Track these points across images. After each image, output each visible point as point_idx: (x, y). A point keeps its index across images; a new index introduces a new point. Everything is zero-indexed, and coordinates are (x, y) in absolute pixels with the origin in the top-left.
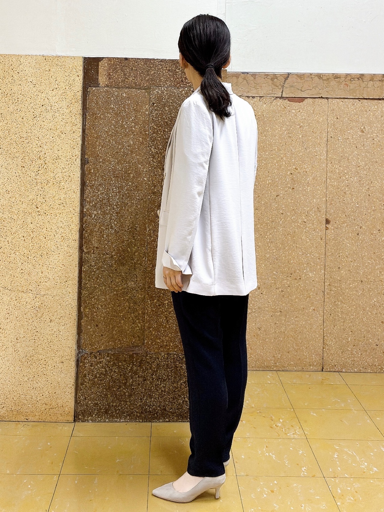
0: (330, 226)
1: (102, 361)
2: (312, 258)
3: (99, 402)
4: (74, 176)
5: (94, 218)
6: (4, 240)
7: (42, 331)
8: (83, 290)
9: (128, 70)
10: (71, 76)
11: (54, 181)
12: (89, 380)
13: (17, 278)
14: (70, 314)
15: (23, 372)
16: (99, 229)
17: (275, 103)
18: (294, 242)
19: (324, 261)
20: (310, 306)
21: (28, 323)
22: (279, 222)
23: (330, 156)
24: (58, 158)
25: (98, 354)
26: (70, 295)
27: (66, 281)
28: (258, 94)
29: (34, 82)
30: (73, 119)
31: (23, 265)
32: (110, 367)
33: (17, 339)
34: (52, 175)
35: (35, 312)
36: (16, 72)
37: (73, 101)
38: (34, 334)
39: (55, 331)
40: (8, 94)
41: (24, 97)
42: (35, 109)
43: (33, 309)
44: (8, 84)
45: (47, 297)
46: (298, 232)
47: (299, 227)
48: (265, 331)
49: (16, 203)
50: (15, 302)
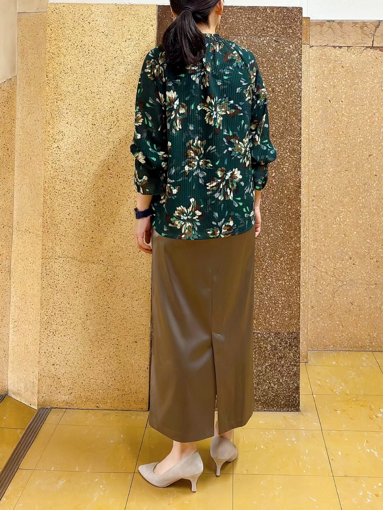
6: (73, 205)
7: (114, 307)
10: (145, 25)
11: (127, 139)
13: (87, 248)
14: (144, 288)
15: (93, 353)
17: (365, 54)
21: (99, 298)
22: (372, 184)
24: (131, 114)
26: (144, 266)
28: (345, 43)
29: (106, 32)
31: (93, 232)
33: (87, 316)
34: (125, 133)
35: (107, 285)
36: (87, 22)
38: (105, 310)
39: (128, 306)
40: (77, 46)
41: (95, 48)
42: (107, 62)
43: (104, 281)
44: (79, 34)
45: (120, 268)
48: (359, 306)
49: (86, 165)
50: (85, 274)
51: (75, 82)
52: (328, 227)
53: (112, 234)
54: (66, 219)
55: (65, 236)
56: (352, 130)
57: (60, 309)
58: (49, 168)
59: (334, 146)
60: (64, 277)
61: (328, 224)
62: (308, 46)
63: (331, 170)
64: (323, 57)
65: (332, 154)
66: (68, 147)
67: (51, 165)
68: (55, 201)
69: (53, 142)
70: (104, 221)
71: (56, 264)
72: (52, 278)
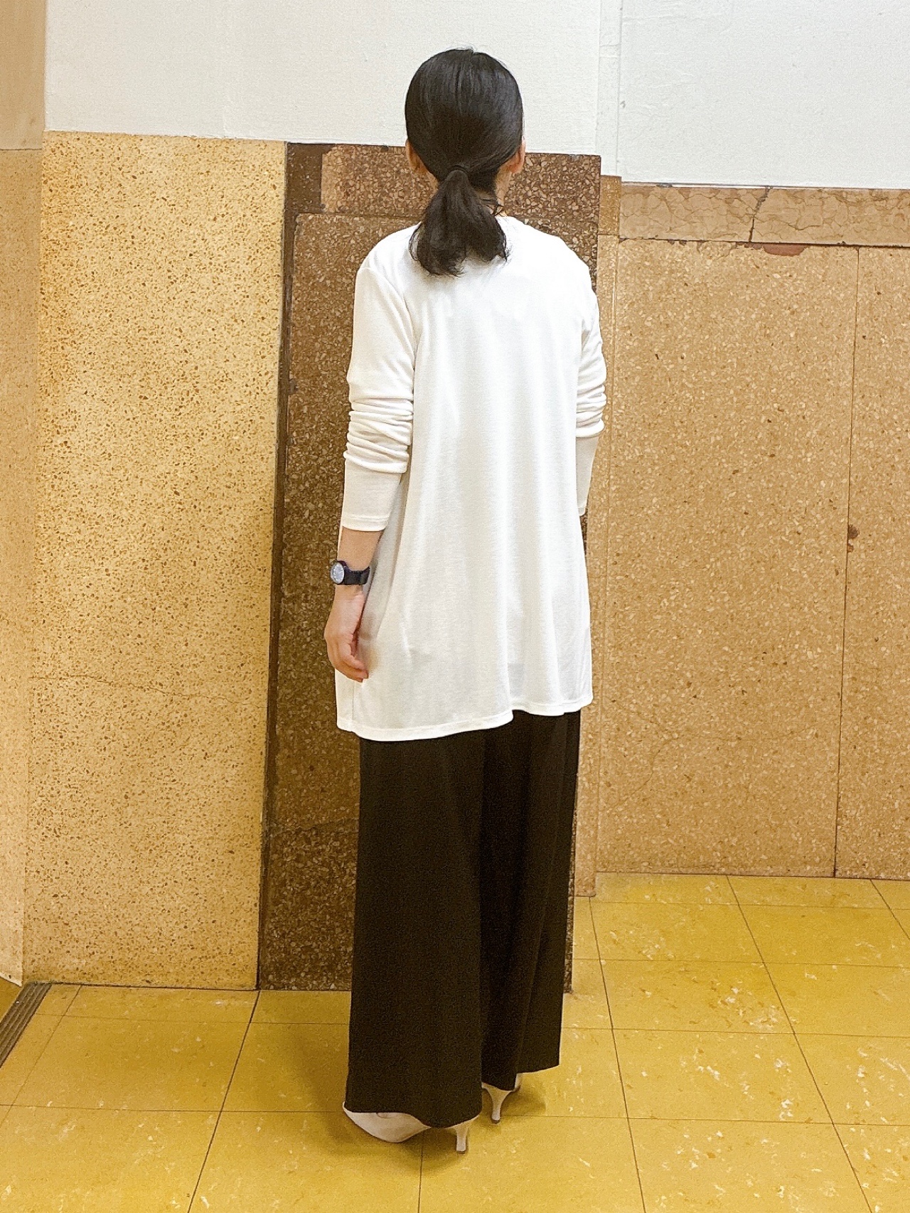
0: (858, 544)
1: (323, 850)
2: (813, 616)
3: (314, 945)
4: (262, 420)
5: (308, 518)
6: (97, 568)
7: (186, 780)
8: (282, 685)
9: (388, 175)
10: (258, 186)
11: (215, 431)
12: (293, 894)
13: (128, 657)
14: (249, 741)
15: (140, 874)
17: (734, 257)
18: (773, 579)
19: (842, 625)
20: (807, 726)
21: (152, 760)
22: (736, 532)
23: (861, 380)
24: (225, 377)
25: (314, 833)
26: (251, 696)
27: (242, 665)
28: (692, 233)
29: (172, 199)
30: (260, 288)
31: (141, 625)
32: (340, 865)
33: (126, 797)
34: (210, 418)
35: (170, 734)
36: (129, 176)
37: (262, 245)
38: (165, 786)
39: (215, 778)
40: (108, 226)
41: (147, 234)
42: (173, 263)
43: (164, 727)
44: (111, 202)
45: (198, 701)
46: (782, 555)
47: (784, 545)
48: (702, 783)
49: (126, 482)
50: (123, 712)
51: (104, 306)
52: (645, 620)
53: (181, 629)
54: (84, 595)
55: (80, 632)
56: (699, 418)
58: (46, 487)
59: (662, 452)
60: (78, 716)
61: (644, 613)
62: (615, 238)
64: (647, 263)
65: (656, 468)
66: (88, 445)
67: (51, 481)
68: (60, 558)
69: (55, 433)
70: (165, 602)
71: (62, 689)
72: (52, 720)
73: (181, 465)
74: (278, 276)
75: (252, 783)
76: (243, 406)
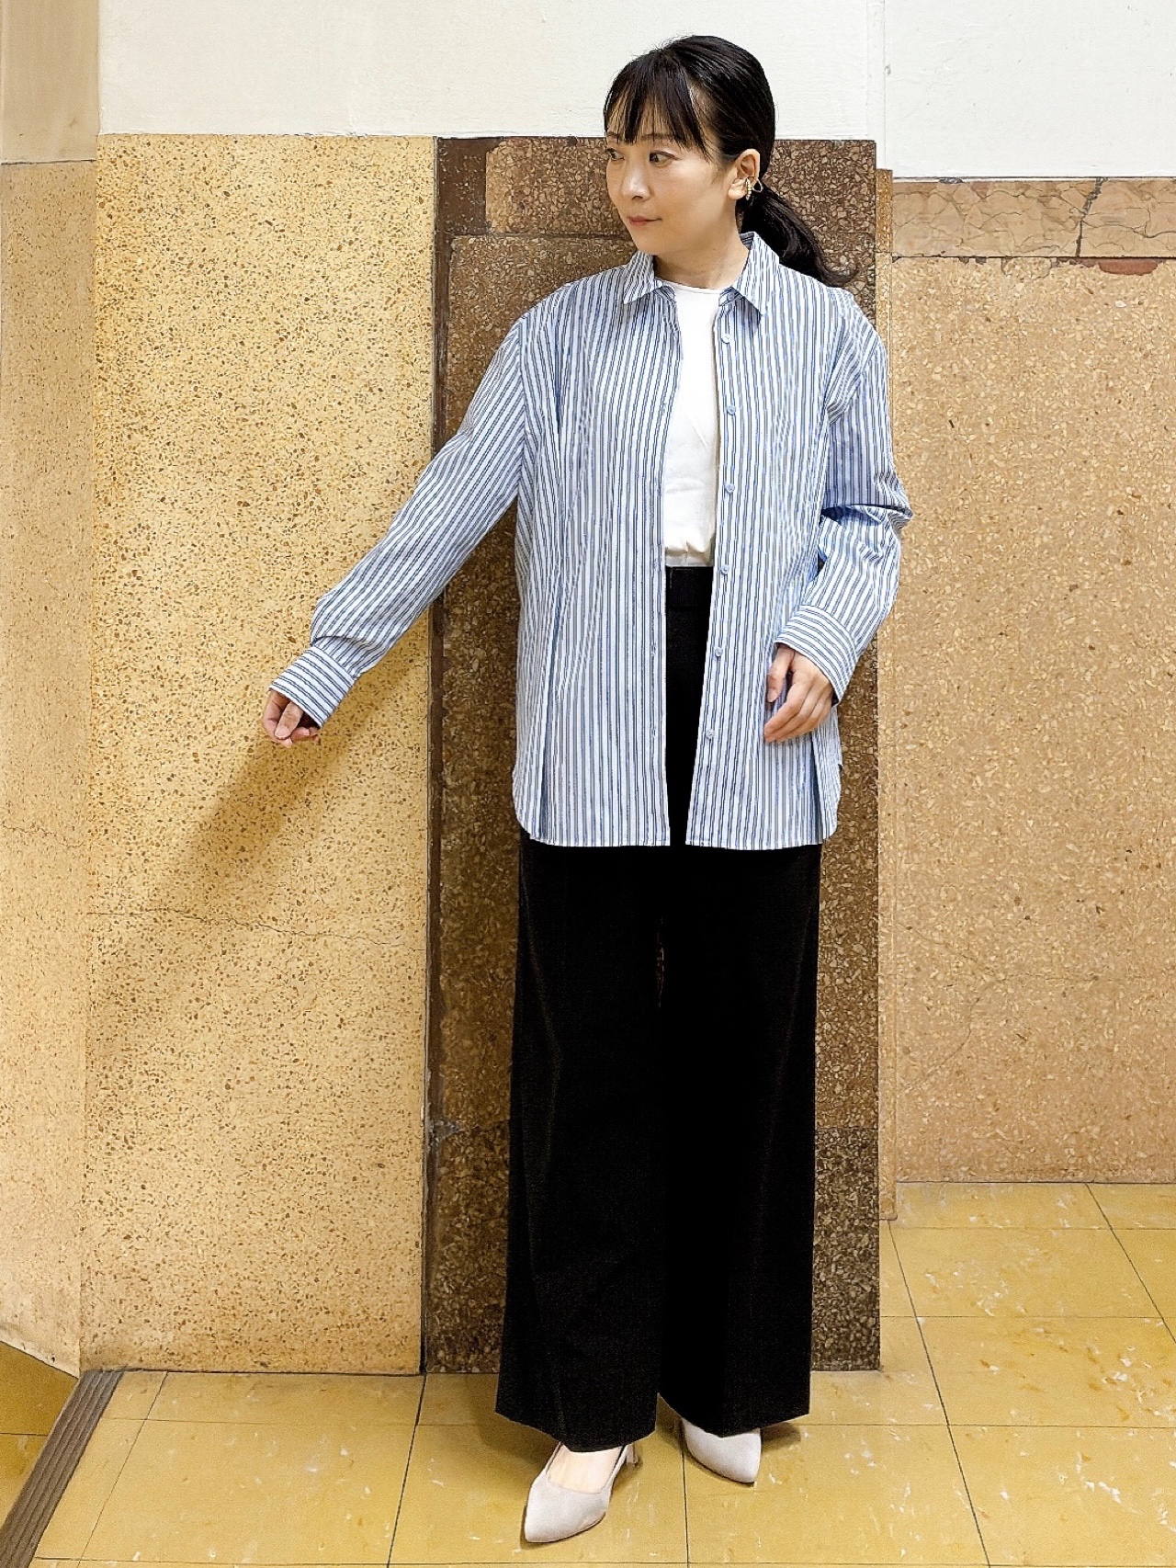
5: (478, 671)
6: (182, 752)
7: (313, 1060)
9: (578, 178)
10: (398, 199)
11: (345, 548)
13: (226, 880)
14: (403, 1000)
15: (249, 1201)
16: (494, 708)
17: (1055, 280)
18: (1136, 743)
21: (265, 1031)
22: (1080, 675)
24: (357, 471)
25: (498, 1134)
26: (403, 933)
27: (390, 888)
28: (995, 247)
29: (279, 223)
30: (404, 342)
31: (245, 833)
33: (228, 1087)
34: (337, 530)
35: (288, 992)
36: (219, 192)
37: (405, 282)
38: (284, 1069)
39: (356, 1056)
40: (191, 264)
41: (246, 272)
42: (283, 313)
43: (281, 981)
44: (194, 229)
45: (328, 943)
46: (1148, 708)
47: (1150, 692)
48: (1042, 1046)
49: (220, 626)
50: (221, 961)
51: (186, 375)
52: (951, 808)
53: (302, 838)
54: (163, 791)
55: (158, 845)
56: (1016, 511)
57: (146, 1067)
58: (107, 637)
59: (965, 561)
60: (159, 968)
61: (949, 799)
62: (888, 256)
63: (956, 634)
64: (931, 291)
65: (958, 585)
66: (167, 574)
67: (115, 627)
68: (127, 739)
69: (120, 559)
70: (278, 799)
71: (132, 929)
72: (120, 974)
73: (298, 599)
74: (429, 325)
75: (408, 1061)
76: (383, 511)
